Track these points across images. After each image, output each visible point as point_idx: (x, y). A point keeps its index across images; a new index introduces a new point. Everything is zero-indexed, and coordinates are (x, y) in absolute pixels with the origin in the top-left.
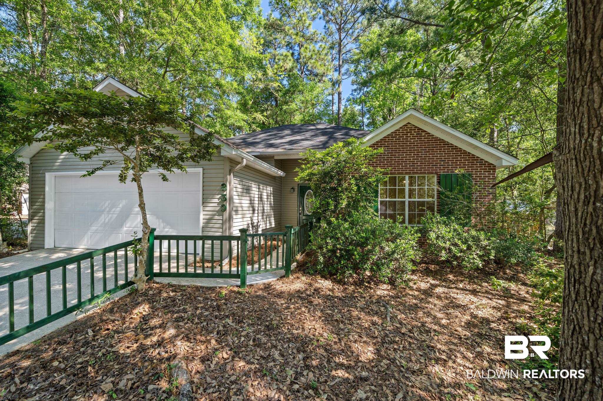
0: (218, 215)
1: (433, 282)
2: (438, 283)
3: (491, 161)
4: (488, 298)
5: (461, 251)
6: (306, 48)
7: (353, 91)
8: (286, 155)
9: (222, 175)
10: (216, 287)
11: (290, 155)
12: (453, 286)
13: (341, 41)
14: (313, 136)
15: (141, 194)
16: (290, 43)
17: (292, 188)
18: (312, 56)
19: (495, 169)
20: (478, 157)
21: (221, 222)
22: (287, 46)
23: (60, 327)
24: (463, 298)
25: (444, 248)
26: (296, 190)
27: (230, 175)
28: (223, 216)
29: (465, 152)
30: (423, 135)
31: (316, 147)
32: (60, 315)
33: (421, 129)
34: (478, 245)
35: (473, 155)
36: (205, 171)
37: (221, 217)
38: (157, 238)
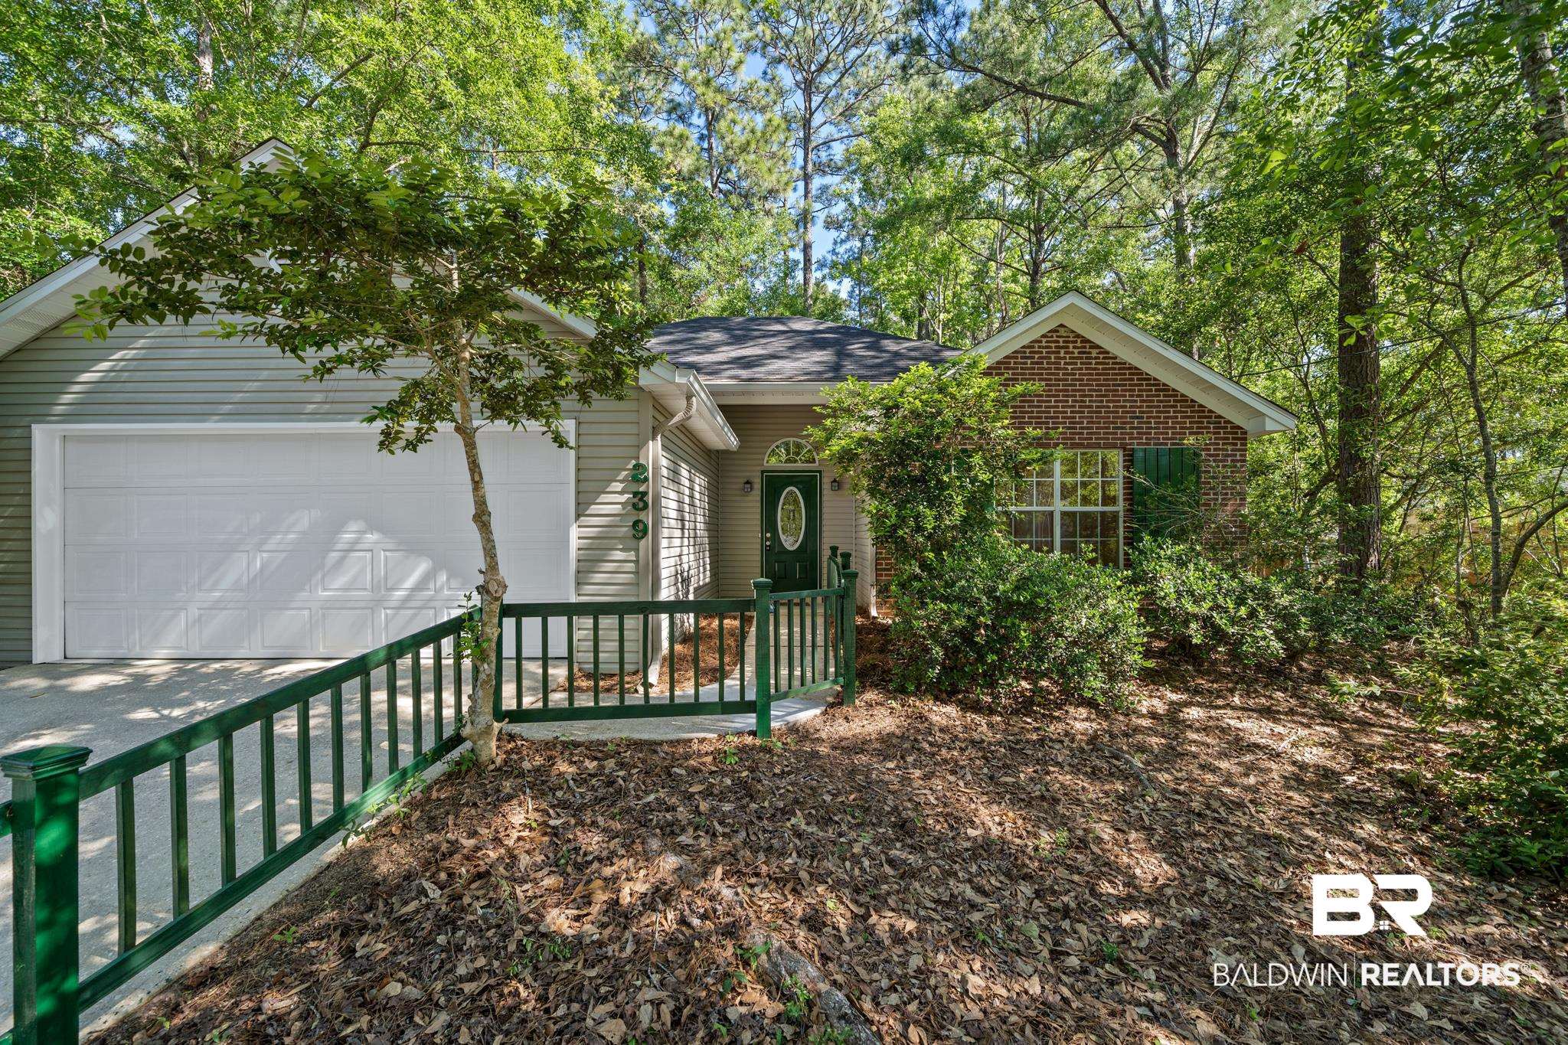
0: (621, 550)
1: (1174, 697)
2: (1184, 697)
3: (1238, 419)
4: (1302, 723)
5: (1233, 621)
6: (734, 122)
7: (835, 243)
8: (743, 394)
9: (632, 440)
10: (690, 740)
11: (752, 393)
12: (1220, 702)
13: (811, 114)
14: (791, 348)
15: (477, 484)
16: (679, 104)
17: (747, 482)
18: (748, 143)
19: (1245, 439)
20: (1210, 411)
21: (631, 567)
22: (669, 112)
23: (292, 887)
24: (1255, 729)
25: (1195, 616)
26: (757, 486)
27: (654, 439)
28: (637, 550)
29: (1184, 399)
30: (1094, 355)
31: (817, 377)
32: (301, 848)
33: (1089, 341)
34: (1267, 608)
35: (1201, 406)
36: (584, 429)
37: (632, 556)
38: (507, 611)
